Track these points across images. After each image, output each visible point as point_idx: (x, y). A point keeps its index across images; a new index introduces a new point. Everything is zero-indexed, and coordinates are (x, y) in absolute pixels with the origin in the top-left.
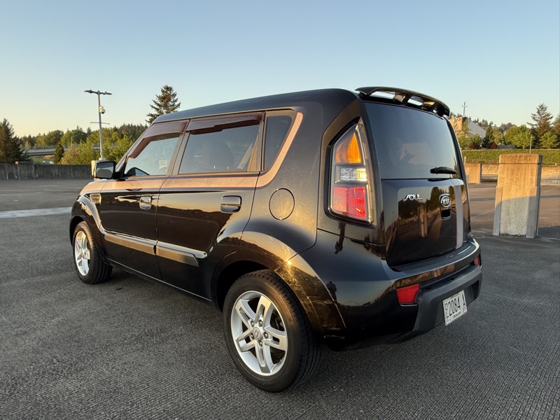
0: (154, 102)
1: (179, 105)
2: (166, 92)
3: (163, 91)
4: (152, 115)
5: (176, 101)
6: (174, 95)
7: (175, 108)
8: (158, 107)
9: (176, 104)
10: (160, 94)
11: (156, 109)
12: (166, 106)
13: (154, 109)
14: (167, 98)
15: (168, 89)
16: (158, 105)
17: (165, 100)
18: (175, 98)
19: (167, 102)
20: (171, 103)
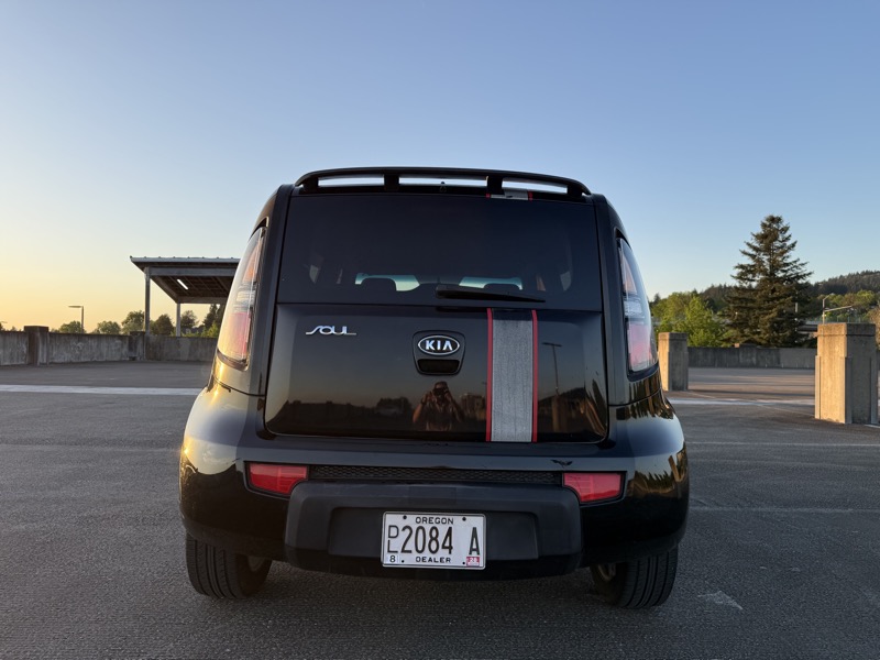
0: (749, 244)
1: (793, 245)
2: (770, 226)
3: (764, 225)
4: (742, 267)
5: (787, 239)
6: (785, 230)
7: (786, 251)
8: (754, 253)
9: (788, 243)
10: (760, 230)
11: (750, 255)
12: (768, 250)
13: (747, 257)
14: (772, 235)
15: (773, 220)
16: (755, 249)
17: (768, 241)
18: (787, 235)
19: (771, 242)
20: (777, 244)
